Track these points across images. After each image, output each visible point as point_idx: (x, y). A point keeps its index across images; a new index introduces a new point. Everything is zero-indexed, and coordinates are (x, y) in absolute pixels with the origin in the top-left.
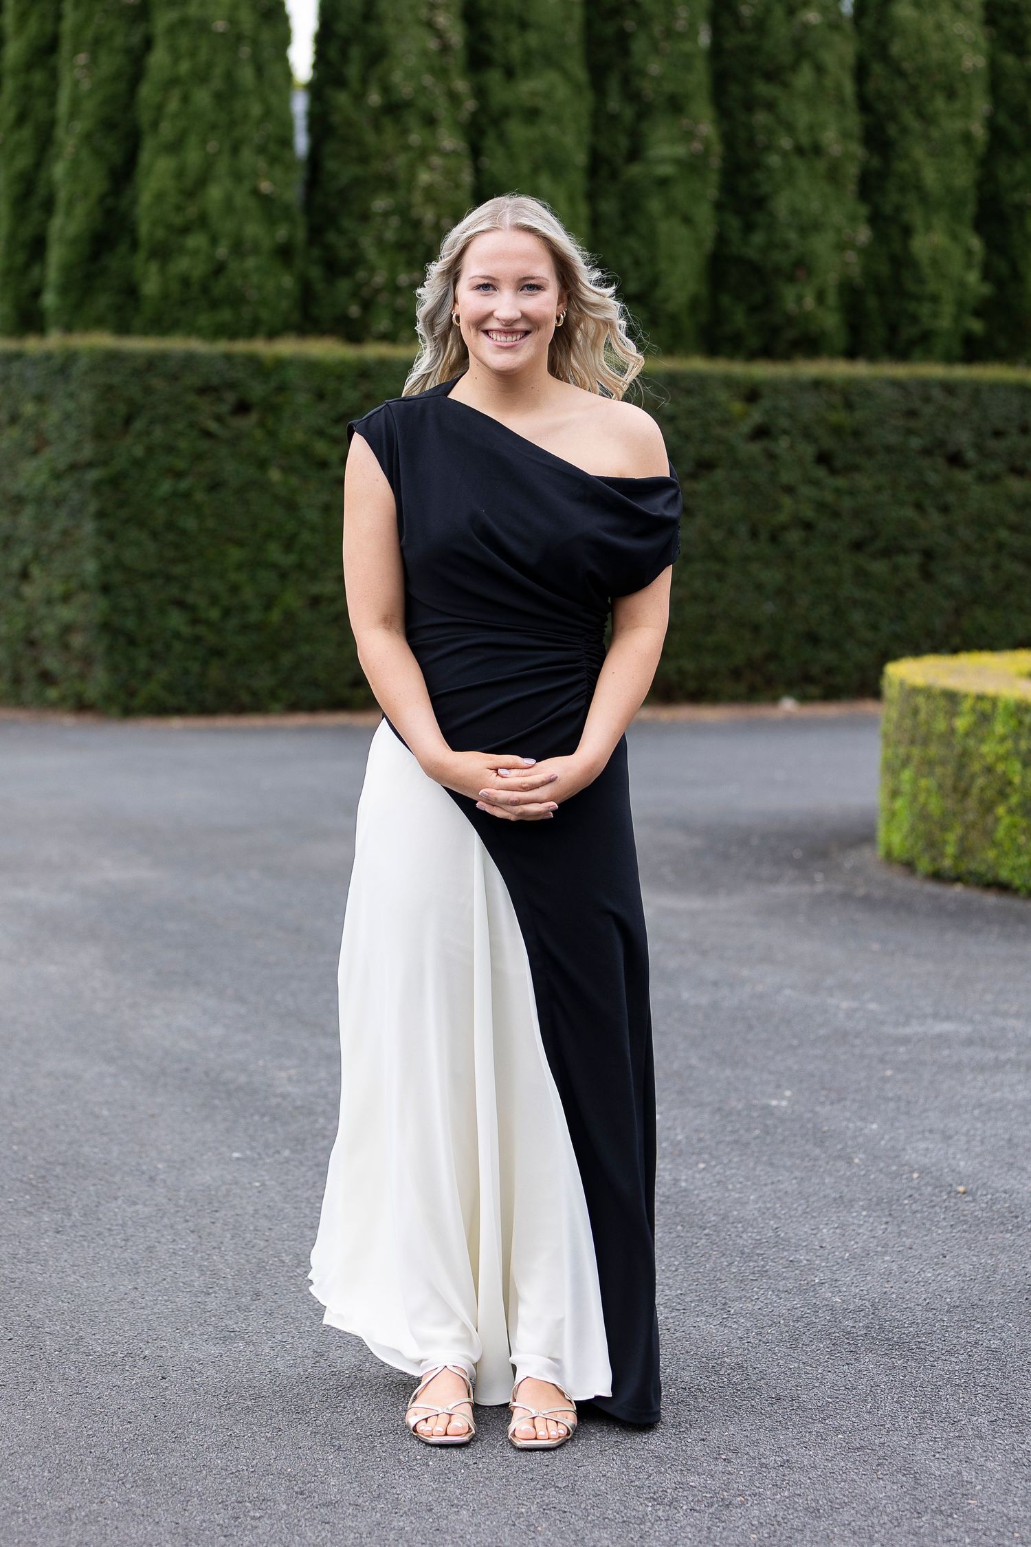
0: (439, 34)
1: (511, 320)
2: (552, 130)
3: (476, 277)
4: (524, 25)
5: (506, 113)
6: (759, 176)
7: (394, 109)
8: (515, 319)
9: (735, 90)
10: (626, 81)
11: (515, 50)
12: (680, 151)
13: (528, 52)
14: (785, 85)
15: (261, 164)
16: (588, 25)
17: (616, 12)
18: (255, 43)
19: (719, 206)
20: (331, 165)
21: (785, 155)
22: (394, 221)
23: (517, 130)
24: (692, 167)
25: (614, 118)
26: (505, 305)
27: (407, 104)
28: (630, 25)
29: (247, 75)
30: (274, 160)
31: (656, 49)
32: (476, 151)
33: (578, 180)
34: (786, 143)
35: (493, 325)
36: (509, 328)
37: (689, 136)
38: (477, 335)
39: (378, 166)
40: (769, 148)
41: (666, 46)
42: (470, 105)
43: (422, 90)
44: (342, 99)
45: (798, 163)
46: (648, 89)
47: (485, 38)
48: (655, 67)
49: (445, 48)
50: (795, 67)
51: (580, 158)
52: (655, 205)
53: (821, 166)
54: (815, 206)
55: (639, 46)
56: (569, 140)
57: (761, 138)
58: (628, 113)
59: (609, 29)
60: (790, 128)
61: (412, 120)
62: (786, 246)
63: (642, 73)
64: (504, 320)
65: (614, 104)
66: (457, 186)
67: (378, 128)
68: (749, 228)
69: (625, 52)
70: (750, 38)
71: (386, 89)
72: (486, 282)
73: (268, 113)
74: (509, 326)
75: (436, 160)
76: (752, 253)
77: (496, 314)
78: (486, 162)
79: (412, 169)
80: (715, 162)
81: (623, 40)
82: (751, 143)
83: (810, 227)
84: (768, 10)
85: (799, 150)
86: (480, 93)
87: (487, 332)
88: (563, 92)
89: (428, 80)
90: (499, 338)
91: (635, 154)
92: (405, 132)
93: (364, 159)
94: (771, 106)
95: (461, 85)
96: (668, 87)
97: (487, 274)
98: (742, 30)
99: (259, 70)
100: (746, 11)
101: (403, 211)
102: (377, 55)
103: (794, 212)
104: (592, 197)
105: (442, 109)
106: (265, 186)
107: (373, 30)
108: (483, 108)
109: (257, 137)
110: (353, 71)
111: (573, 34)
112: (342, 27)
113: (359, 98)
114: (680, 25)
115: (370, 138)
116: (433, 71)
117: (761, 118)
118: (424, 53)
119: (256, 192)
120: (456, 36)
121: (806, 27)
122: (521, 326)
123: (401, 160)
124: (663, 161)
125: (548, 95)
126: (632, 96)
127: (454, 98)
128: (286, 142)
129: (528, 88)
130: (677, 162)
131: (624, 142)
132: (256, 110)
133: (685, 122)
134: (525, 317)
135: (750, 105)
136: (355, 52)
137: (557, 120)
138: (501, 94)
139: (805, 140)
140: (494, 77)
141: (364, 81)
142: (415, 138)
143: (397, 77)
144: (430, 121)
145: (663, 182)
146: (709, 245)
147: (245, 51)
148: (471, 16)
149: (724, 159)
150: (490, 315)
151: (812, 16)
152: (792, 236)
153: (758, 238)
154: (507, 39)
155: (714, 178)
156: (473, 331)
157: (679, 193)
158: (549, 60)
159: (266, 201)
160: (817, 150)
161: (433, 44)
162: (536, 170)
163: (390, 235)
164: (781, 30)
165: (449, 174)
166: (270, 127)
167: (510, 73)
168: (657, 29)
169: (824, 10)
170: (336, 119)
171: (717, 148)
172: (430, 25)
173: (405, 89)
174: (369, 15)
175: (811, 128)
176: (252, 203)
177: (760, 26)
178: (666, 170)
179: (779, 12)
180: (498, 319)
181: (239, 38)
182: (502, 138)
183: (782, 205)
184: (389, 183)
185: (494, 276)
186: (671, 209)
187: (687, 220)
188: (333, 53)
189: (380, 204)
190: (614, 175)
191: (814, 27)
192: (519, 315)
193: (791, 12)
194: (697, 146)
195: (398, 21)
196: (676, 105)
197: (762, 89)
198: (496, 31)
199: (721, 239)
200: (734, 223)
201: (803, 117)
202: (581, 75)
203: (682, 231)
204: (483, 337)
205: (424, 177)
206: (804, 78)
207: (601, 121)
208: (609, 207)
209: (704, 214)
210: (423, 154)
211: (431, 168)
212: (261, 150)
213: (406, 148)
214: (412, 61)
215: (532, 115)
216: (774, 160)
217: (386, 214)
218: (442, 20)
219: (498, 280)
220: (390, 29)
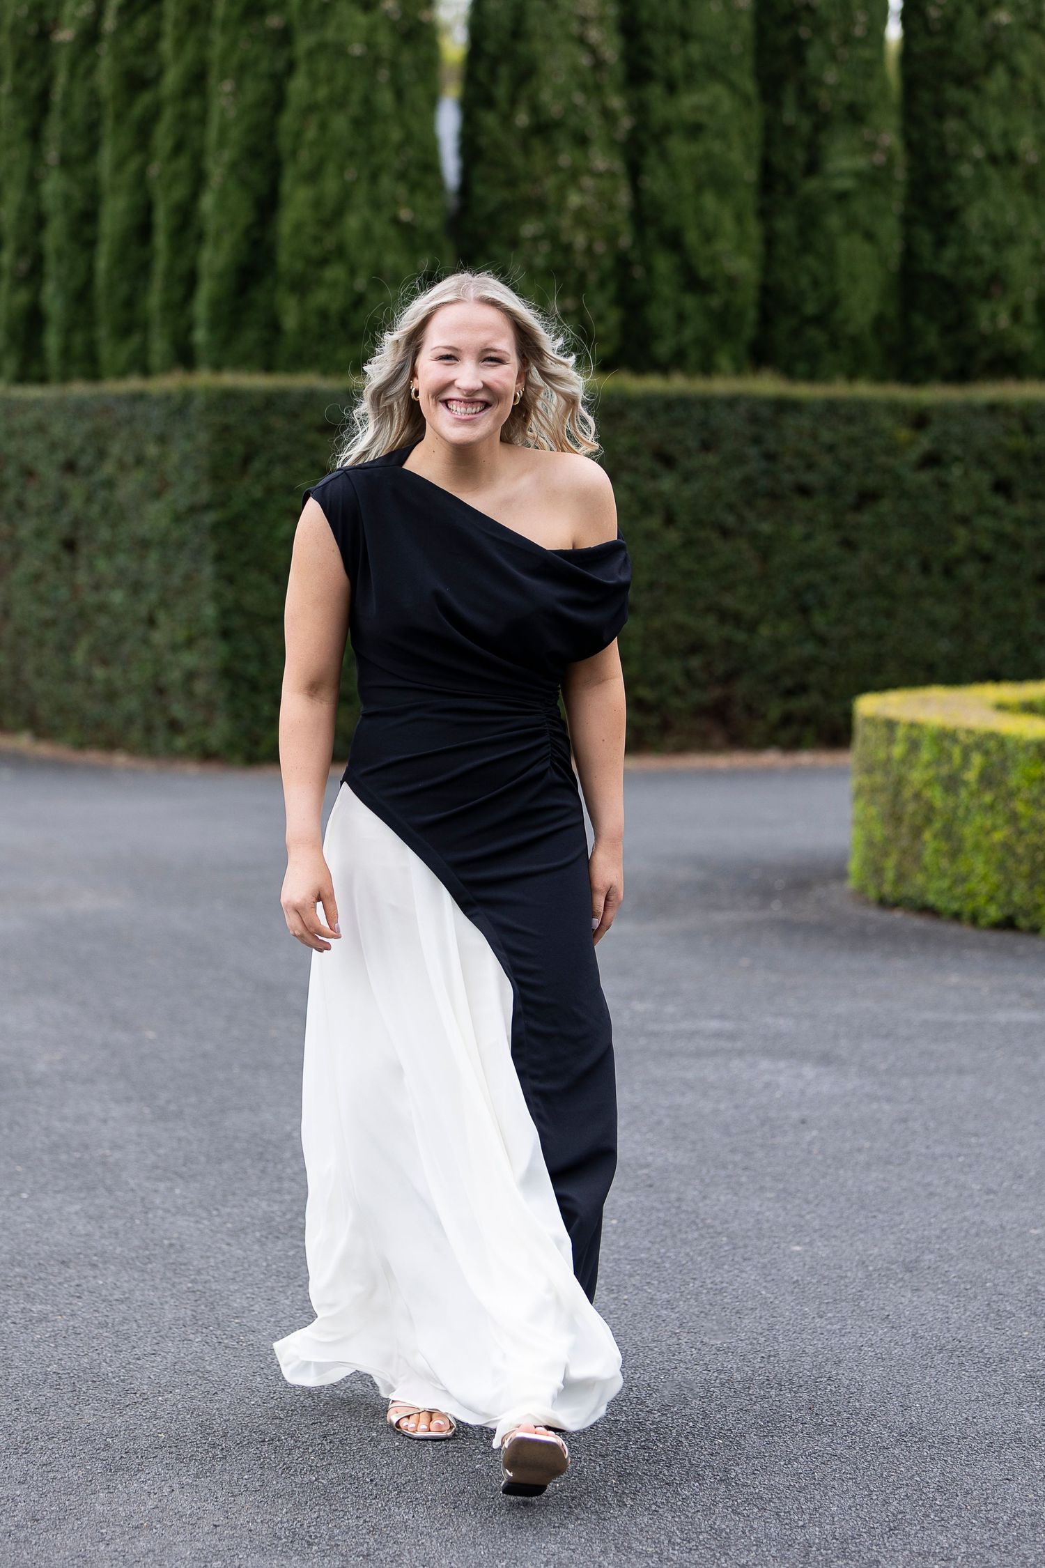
0: (592, 50)
1: (473, 390)
2: (716, 146)
3: (438, 347)
4: (685, 36)
5: (666, 130)
6: (951, 187)
7: (543, 129)
8: (477, 389)
9: (926, 96)
10: (802, 91)
11: (677, 63)
12: (861, 163)
13: (690, 66)
14: (977, 90)
15: (401, 190)
16: (761, 31)
17: (791, 18)
18: (394, 66)
19: (907, 221)
20: (479, 190)
21: (976, 164)
22: (545, 247)
23: (678, 147)
24: (875, 179)
25: (790, 131)
26: (467, 375)
27: (557, 125)
28: (804, 32)
29: (385, 99)
30: (414, 187)
31: (833, 57)
32: (635, 171)
33: (747, 198)
34: (977, 151)
35: (453, 394)
36: (470, 398)
37: (871, 147)
38: (436, 405)
39: (526, 189)
40: (960, 157)
41: (843, 53)
42: (626, 123)
43: (573, 109)
44: (490, 120)
45: (990, 171)
46: (824, 97)
47: (646, 51)
48: (831, 76)
49: (599, 64)
50: (988, 70)
51: (750, 174)
52: (834, 221)
53: (1017, 174)
54: (1011, 217)
55: (815, 54)
56: (736, 156)
57: (952, 147)
58: (805, 125)
59: (784, 37)
60: (982, 135)
61: (562, 140)
62: (979, 261)
63: (818, 82)
64: (465, 390)
65: (790, 115)
66: (611, 207)
67: (526, 149)
68: (941, 243)
69: (800, 60)
70: (938, 42)
71: (535, 109)
72: (448, 352)
73: (408, 138)
74: (470, 396)
75: (588, 182)
76: (944, 269)
77: (457, 383)
78: (647, 182)
79: (562, 190)
80: (900, 174)
81: (798, 48)
82: (942, 152)
83: (1005, 240)
84: (958, 11)
85: (993, 159)
86: (639, 109)
87: (446, 402)
88: (727, 104)
89: (579, 98)
90: (458, 409)
91: (813, 167)
92: (554, 153)
93: (511, 183)
94: (962, 113)
95: (616, 102)
96: (846, 96)
97: (450, 345)
98: (930, 33)
99: (399, 94)
100: (933, 13)
101: (552, 236)
102: (526, 74)
103: (987, 224)
104: (764, 214)
105: (595, 126)
106: (405, 214)
107: (522, 48)
108: (641, 126)
109: (397, 164)
110: (501, 91)
111: (740, 42)
112: (490, 46)
113: (507, 119)
114: (859, 31)
115: (518, 160)
116: (584, 88)
117: (952, 125)
118: (575, 70)
119: (395, 221)
120: (611, 50)
121: (997, 28)
122: (482, 396)
123: (550, 183)
124: (841, 174)
125: (712, 110)
126: (808, 106)
127: (608, 115)
128: (431, 166)
129: (689, 103)
130: (858, 175)
131: (801, 156)
132: (396, 135)
133: (866, 133)
134: (486, 387)
135: (940, 112)
136: (504, 71)
137: (722, 135)
138: (662, 108)
139: (999, 148)
140: (655, 92)
141: (513, 102)
142: (565, 160)
143: (546, 96)
144: (582, 141)
145: (842, 197)
146: (894, 263)
147: (384, 75)
148: (630, 28)
149: (910, 170)
150: (450, 384)
151: (1003, 17)
152: (985, 250)
153: (950, 253)
154: (668, 52)
155: (899, 191)
156: (432, 402)
157: (860, 207)
158: (713, 71)
159: (406, 230)
160: (1012, 157)
161: (585, 61)
162: (699, 188)
163: (540, 261)
164: (971, 33)
165: (601, 195)
166: (411, 153)
167: (671, 88)
168: (834, 36)
169: (1018, 9)
170: (483, 141)
171: (901, 160)
172: (582, 41)
173: (555, 109)
174: (518, 32)
175: (1005, 135)
176: (392, 232)
177: (950, 27)
178: (846, 184)
179: (969, 12)
180: (459, 388)
181: (378, 61)
182: (664, 156)
183: (973, 217)
184: (538, 207)
185: (457, 346)
186: (852, 225)
187: (869, 236)
188: (482, 73)
189: (529, 229)
190: (791, 190)
191: (1007, 27)
192: (481, 385)
193: (982, 12)
194: (879, 158)
195: (547, 38)
196: (856, 114)
197: (954, 94)
198: (656, 43)
199: (909, 254)
200: (925, 237)
201: (995, 123)
202: (749, 86)
203: (865, 249)
204: (441, 407)
205: (574, 200)
206: (998, 82)
207: (773, 133)
208: (785, 224)
209: (889, 229)
210: (574, 175)
211: (581, 190)
212: (402, 176)
213: (557, 169)
214: (561, 79)
215: (694, 131)
216: (965, 170)
217: (536, 239)
218: (594, 35)
219: (460, 351)
220: (538, 46)
